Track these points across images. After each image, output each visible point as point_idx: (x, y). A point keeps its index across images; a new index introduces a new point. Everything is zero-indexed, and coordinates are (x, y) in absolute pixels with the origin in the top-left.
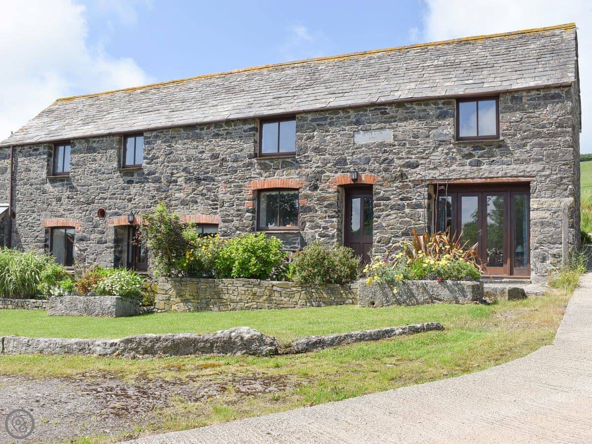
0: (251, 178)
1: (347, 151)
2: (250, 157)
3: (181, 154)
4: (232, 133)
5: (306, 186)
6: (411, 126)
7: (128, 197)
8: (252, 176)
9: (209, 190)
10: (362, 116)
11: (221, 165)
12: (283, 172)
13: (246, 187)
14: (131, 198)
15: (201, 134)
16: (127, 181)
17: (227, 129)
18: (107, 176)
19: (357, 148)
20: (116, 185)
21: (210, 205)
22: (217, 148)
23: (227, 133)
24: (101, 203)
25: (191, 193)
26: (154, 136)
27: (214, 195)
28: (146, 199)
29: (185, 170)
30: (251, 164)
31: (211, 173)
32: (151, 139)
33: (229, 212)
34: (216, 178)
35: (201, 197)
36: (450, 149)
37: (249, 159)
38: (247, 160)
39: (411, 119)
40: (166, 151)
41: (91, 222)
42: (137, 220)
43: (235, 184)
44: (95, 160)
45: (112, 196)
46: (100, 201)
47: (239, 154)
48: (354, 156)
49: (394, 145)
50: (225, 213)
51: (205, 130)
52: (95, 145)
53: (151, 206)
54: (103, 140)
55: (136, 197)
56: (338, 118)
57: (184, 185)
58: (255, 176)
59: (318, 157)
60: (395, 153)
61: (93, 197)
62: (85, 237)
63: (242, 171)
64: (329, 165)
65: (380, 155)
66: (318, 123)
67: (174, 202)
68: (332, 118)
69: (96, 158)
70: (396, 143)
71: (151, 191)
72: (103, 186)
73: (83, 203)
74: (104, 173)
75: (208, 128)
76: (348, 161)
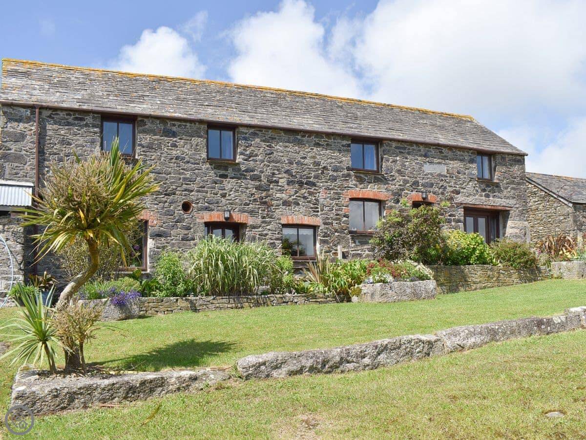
0: (348, 187)
1: (419, 176)
2: (348, 169)
3: (282, 156)
4: (331, 145)
5: (392, 199)
6: (456, 165)
7: (221, 192)
8: (350, 186)
9: (311, 194)
10: (428, 151)
11: (323, 173)
12: (375, 185)
13: (344, 195)
14: (226, 193)
15: (303, 141)
16: (220, 175)
17: (327, 141)
18: (193, 166)
19: (425, 175)
20: (204, 178)
21: (311, 208)
22: (318, 157)
23: (327, 145)
24: (185, 196)
25: (293, 196)
26: (252, 133)
27: (315, 199)
28: (244, 197)
29: (287, 172)
30: (349, 175)
31: (314, 178)
32: (247, 135)
33: (328, 215)
34: (318, 184)
35: (302, 200)
36: (476, 184)
37: (347, 171)
38: (346, 172)
39: (456, 160)
40: (266, 151)
41: (172, 215)
42: (234, 217)
43: (334, 191)
44: (176, 146)
45: (200, 189)
46: (183, 192)
47: (338, 165)
48: (424, 180)
49: (447, 177)
50: (326, 216)
51: (306, 138)
52: (174, 129)
53: (249, 204)
54: (186, 125)
55: (231, 193)
56: (413, 150)
57: (286, 187)
58: (352, 186)
59: (401, 177)
60: (447, 182)
61: (174, 187)
62: (164, 232)
63: (341, 180)
64: (408, 185)
65: (439, 182)
66: (400, 150)
67: (276, 202)
68: (409, 149)
69: (177, 144)
70: (448, 175)
71: (250, 188)
72: (188, 176)
73: (158, 193)
74: (188, 162)
75: (309, 137)
76: (420, 184)
